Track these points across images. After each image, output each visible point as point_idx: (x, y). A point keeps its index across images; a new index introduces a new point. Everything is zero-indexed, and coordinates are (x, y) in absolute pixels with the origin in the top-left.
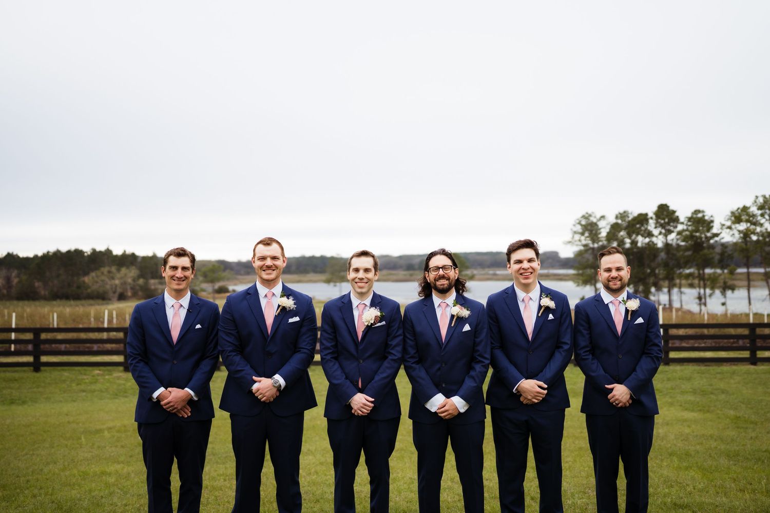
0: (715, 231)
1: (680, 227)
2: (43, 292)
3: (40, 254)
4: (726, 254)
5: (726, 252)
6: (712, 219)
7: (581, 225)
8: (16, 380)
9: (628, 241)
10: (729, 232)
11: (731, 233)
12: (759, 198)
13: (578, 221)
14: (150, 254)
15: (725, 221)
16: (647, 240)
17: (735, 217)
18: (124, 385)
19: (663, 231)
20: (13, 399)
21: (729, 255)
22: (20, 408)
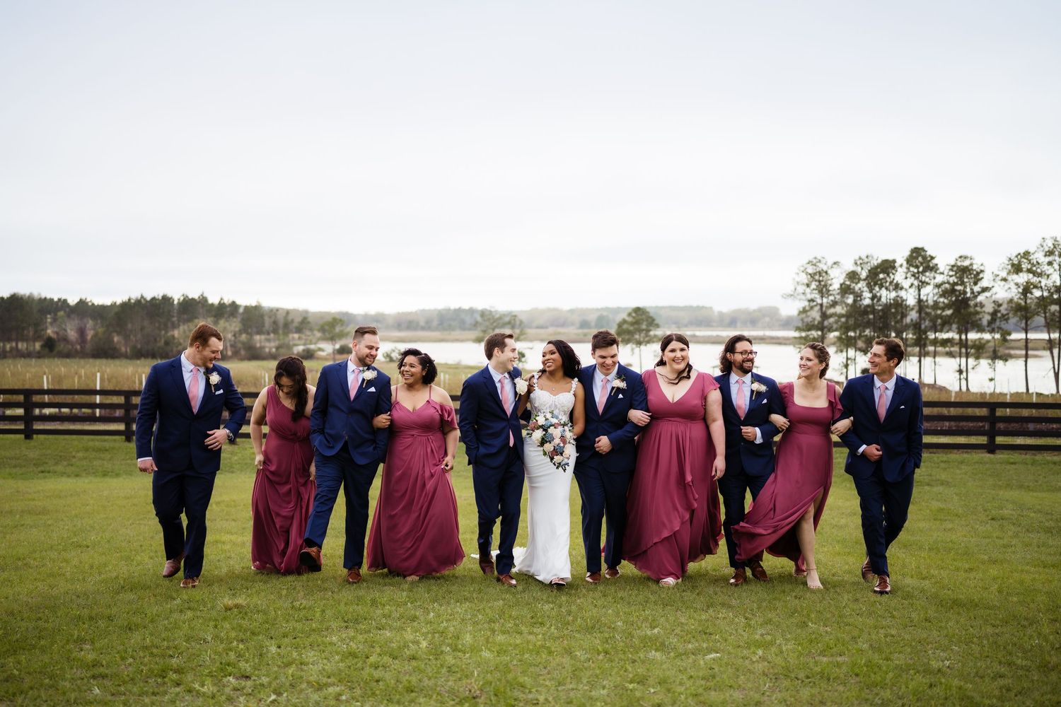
0: (984, 283)
1: (939, 279)
2: (123, 349)
3: (119, 302)
4: (999, 315)
5: (1000, 311)
6: (982, 268)
7: (807, 273)
8: (107, 450)
9: (867, 295)
10: (1004, 285)
11: (1007, 286)
12: (1047, 241)
13: (802, 269)
14: (254, 304)
15: (999, 270)
16: (893, 294)
17: (1013, 265)
18: (230, 459)
19: (916, 283)
20: (105, 471)
21: (1003, 316)
22: (115, 480)
